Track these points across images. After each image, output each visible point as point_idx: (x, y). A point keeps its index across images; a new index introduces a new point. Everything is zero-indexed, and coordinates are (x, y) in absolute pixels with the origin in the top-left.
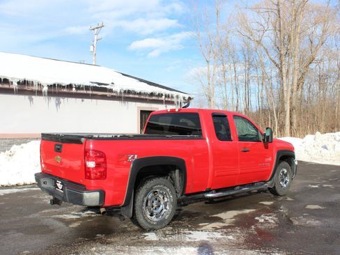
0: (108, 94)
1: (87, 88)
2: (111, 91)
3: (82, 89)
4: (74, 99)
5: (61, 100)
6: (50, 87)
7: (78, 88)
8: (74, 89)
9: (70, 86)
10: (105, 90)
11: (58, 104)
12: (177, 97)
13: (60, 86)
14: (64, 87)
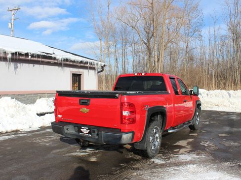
0: (52, 61)
1: (39, 56)
2: (55, 59)
3: (35, 57)
4: (27, 65)
5: (18, 65)
6: (13, 54)
7: (33, 56)
8: (30, 57)
9: (27, 55)
10: (51, 58)
11: (16, 68)
12: (97, 64)
13: (20, 54)
14: (23, 55)
